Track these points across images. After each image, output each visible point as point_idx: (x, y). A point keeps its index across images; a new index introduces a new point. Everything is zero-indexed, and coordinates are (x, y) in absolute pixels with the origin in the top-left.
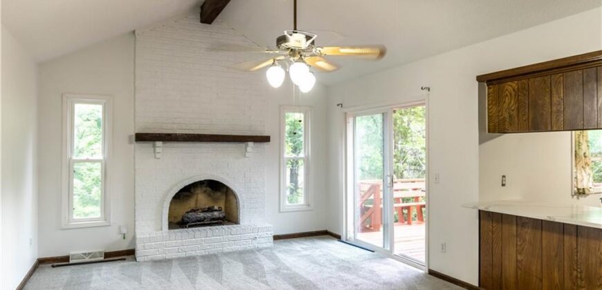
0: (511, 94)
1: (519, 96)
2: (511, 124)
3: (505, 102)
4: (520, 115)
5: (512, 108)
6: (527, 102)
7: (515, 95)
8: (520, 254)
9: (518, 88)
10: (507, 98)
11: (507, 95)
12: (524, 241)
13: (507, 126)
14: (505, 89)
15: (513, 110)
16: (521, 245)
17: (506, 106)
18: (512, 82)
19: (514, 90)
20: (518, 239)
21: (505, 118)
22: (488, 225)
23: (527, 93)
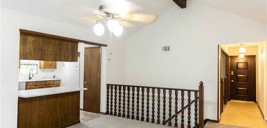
0: (30, 42)
1: (34, 44)
2: (30, 56)
3: (27, 45)
4: (35, 52)
5: (31, 49)
6: (38, 47)
7: (33, 43)
8: (40, 112)
9: (34, 41)
10: (28, 43)
11: (28, 42)
12: (42, 106)
13: (28, 56)
14: (28, 39)
15: (31, 50)
16: (41, 108)
17: (28, 47)
18: (31, 37)
19: (32, 41)
20: (40, 106)
21: (27, 52)
22: (23, 105)
23: (38, 44)
